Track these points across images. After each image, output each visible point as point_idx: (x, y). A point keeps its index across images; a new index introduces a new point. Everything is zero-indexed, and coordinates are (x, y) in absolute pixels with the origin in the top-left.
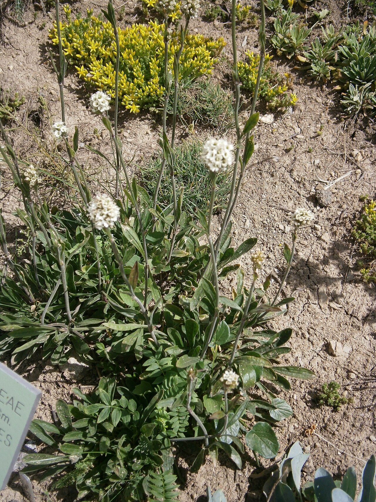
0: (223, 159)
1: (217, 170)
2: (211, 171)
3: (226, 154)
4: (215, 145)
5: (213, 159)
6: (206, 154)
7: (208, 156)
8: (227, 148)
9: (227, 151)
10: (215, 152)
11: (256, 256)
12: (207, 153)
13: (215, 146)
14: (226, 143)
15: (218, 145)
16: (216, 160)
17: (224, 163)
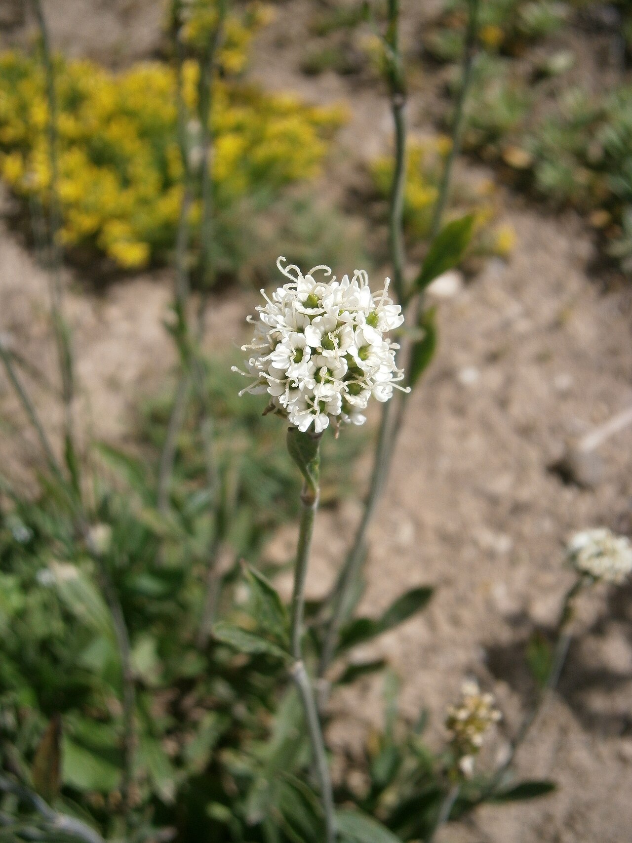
0: (354, 373)
1: (322, 423)
2: (294, 429)
3: (364, 350)
4: (311, 303)
5: (301, 373)
6: (271, 350)
7: (280, 358)
8: (372, 321)
9: (372, 335)
10: (312, 338)
11: (463, 715)
12: (277, 342)
13: (310, 311)
14: (363, 297)
15: (328, 304)
16: (317, 377)
17: (355, 391)
